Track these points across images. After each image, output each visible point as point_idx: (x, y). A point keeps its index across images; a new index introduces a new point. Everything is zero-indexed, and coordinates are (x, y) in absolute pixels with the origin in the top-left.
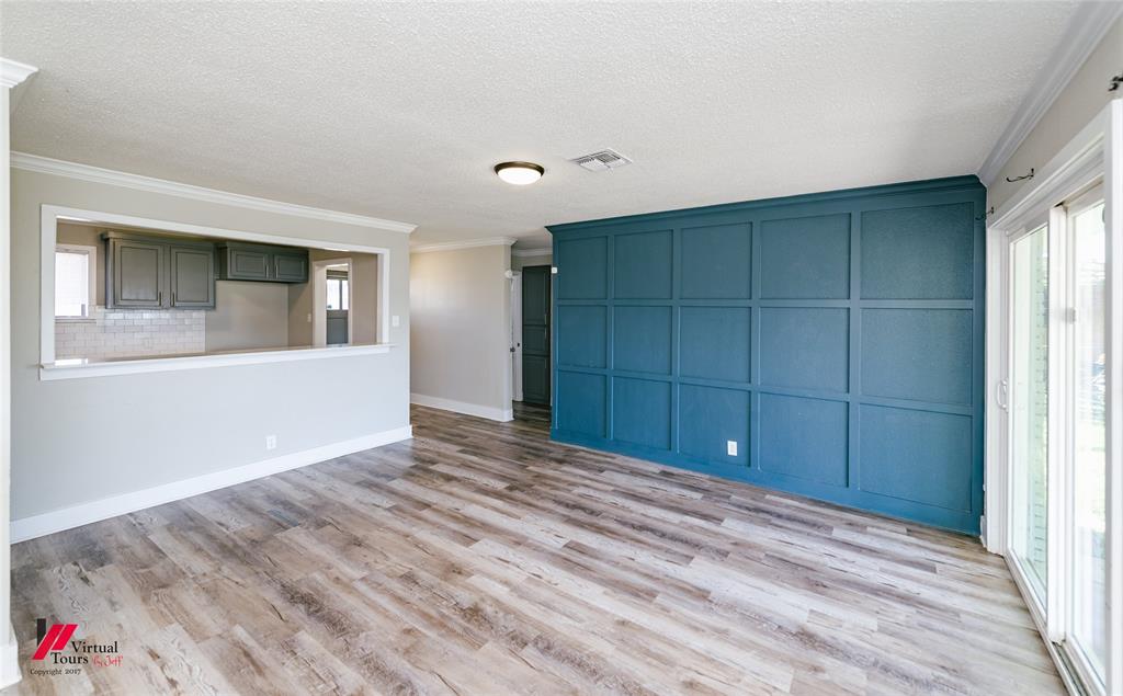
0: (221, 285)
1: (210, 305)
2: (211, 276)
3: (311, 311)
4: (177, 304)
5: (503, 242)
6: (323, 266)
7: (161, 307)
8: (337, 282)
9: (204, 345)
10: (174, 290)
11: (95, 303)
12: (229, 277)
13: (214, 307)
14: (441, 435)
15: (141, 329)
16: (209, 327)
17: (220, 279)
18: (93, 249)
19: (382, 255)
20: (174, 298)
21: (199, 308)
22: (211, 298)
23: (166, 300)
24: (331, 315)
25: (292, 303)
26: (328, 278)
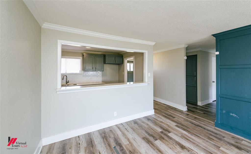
0: (105, 65)
1: (102, 70)
2: (103, 63)
3: (124, 71)
4: (96, 70)
5: (184, 46)
6: (126, 59)
7: (93, 71)
8: (129, 64)
9: (101, 80)
10: (95, 67)
11: (82, 70)
12: (106, 63)
13: (103, 71)
14: (164, 114)
15: (90, 76)
16: (103, 75)
17: (105, 64)
18: (81, 58)
19: (145, 53)
20: (96, 68)
21: (100, 71)
22: (103, 69)
23: (94, 70)
24: (128, 72)
25: (119, 69)
26: (128, 63)
